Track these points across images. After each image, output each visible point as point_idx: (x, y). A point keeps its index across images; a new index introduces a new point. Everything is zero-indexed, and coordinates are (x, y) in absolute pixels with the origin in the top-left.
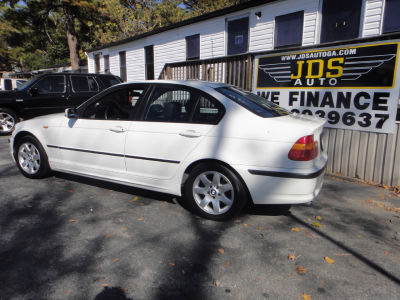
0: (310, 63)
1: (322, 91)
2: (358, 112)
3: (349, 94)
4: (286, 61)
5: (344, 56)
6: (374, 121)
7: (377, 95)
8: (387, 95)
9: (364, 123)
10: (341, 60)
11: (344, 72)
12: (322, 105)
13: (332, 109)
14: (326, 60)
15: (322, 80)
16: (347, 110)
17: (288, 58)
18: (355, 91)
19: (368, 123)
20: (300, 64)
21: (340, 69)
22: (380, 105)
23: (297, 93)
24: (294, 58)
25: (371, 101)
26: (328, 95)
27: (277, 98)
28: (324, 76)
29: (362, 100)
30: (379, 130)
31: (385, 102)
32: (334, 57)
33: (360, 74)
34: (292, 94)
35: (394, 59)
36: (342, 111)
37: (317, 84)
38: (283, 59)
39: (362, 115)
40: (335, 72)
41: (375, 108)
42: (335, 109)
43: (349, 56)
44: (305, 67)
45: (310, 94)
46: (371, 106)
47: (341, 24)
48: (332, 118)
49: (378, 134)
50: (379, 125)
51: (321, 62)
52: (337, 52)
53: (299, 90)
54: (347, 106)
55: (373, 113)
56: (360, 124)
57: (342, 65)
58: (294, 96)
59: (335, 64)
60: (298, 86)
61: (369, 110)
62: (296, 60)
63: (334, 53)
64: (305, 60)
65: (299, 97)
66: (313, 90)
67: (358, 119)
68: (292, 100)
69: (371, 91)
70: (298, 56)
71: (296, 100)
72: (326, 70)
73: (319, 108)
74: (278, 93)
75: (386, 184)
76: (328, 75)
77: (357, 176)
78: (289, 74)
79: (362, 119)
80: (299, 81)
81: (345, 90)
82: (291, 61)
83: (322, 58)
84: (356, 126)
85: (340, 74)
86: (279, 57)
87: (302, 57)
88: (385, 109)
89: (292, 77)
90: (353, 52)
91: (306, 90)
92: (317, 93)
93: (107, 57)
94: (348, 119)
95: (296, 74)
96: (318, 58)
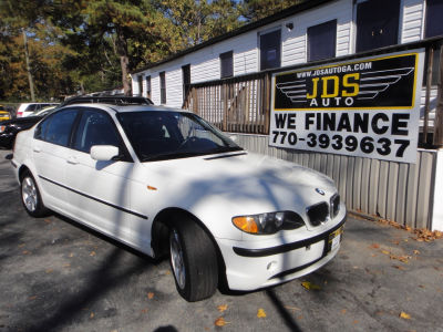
0: (325, 80)
1: (339, 112)
2: (376, 137)
3: (366, 116)
4: (302, 78)
5: (359, 71)
6: (395, 148)
7: (396, 117)
8: (406, 116)
9: (383, 150)
10: (357, 76)
11: (361, 89)
12: (339, 129)
13: (349, 134)
14: (341, 75)
15: (338, 99)
16: (365, 135)
17: (304, 75)
18: (372, 112)
19: (388, 152)
20: (315, 81)
21: (356, 86)
22: (400, 128)
23: (312, 115)
24: (309, 74)
25: (389, 124)
26: (345, 116)
27: (293, 121)
28: (340, 95)
29: (381, 124)
31: (405, 125)
32: (349, 72)
33: (377, 92)
34: (308, 116)
36: (360, 136)
37: (333, 104)
38: (299, 76)
39: (380, 141)
40: (350, 90)
41: (395, 131)
42: (352, 134)
43: (365, 70)
44: (320, 84)
45: (326, 115)
46: (390, 130)
47: (377, 33)
48: (350, 145)
49: (399, 163)
50: (400, 153)
51: (336, 79)
52: (352, 67)
53: (315, 111)
54: (365, 130)
55: (392, 138)
56: (379, 151)
57: (358, 82)
58: (311, 119)
59: (351, 80)
60: (314, 106)
61: (388, 135)
62: (311, 77)
63: (349, 68)
64: (320, 77)
65: (315, 119)
66: (329, 111)
67: (377, 145)
68: (308, 123)
69: (390, 111)
70: (313, 72)
71: (312, 122)
72: (342, 88)
73: (336, 133)
74: (294, 115)
75: (410, 226)
76: (344, 93)
77: (378, 215)
78: (305, 94)
79: (380, 146)
81: (362, 111)
82: (306, 78)
83: (337, 74)
84: (375, 154)
85: (356, 92)
86: (295, 75)
87: (317, 73)
88: (405, 133)
89: (308, 97)
90: (369, 65)
91: (322, 111)
92: (333, 115)
93: (149, 79)
94: (367, 146)
96: (333, 74)
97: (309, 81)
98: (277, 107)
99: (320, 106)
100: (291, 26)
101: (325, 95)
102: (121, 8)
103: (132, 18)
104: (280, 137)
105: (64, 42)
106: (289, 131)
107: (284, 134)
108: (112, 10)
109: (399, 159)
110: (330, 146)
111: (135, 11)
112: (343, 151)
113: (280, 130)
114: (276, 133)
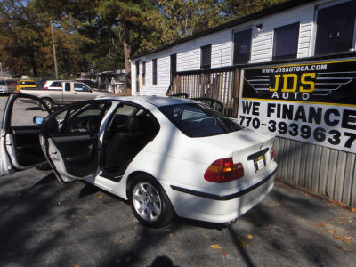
0: (286, 76)
1: (296, 105)
2: (328, 128)
3: (320, 109)
4: (266, 74)
5: (315, 71)
6: (344, 139)
7: (346, 113)
8: (355, 114)
9: (334, 140)
10: (313, 75)
11: (316, 87)
12: (296, 119)
13: (305, 124)
14: (299, 74)
15: (296, 94)
16: (318, 126)
17: (268, 71)
18: (326, 107)
19: (338, 142)
20: (277, 77)
21: (312, 84)
22: (349, 123)
23: (274, 105)
24: (272, 71)
25: (340, 119)
26: (301, 109)
27: (257, 109)
28: (298, 90)
29: (332, 117)
31: (354, 120)
32: (307, 72)
33: (330, 90)
34: (270, 105)
36: (313, 126)
37: (291, 97)
39: (332, 132)
40: (307, 87)
41: (345, 125)
42: (307, 124)
43: (320, 71)
44: (281, 80)
45: (285, 106)
46: (340, 123)
47: (335, 35)
48: (305, 133)
49: (347, 153)
50: (348, 144)
51: (295, 76)
52: (310, 67)
53: (276, 102)
54: (318, 122)
55: (343, 131)
56: (330, 140)
57: (314, 80)
58: (272, 108)
59: (308, 79)
60: (275, 98)
61: (339, 128)
62: (274, 74)
63: (307, 68)
64: (282, 74)
65: (275, 109)
66: (288, 104)
67: (329, 136)
68: (270, 111)
69: (341, 108)
70: (276, 69)
71: (273, 111)
73: (293, 122)
74: (258, 104)
75: (354, 207)
76: (302, 89)
77: (327, 194)
78: (268, 87)
79: (331, 136)
80: (276, 94)
81: (316, 105)
82: (269, 74)
83: (296, 73)
84: (326, 143)
85: (312, 89)
86: (261, 70)
87: (279, 70)
88: (354, 128)
90: (324, 67)
91: (282, 103)
92: (291, 107)
93: (144, 63)
94: (319, 135)
95: (273, 87)
96: (293, 73)
97: (272, 76)
98: (244, 96)
99: (281, 98)
100: (260, 26)
101: (285, 89)
102: (125, 6)
103: (133, 14)
104: (246, 121)
105: (81, 32)
106: (253, 117)
107: (250, 119)
108: (118, 8)
109: (347, 149)
110: (288, 132)
111: (136, 8)
112: (298, 138)
113: (246, 115)
114: (243, 118)
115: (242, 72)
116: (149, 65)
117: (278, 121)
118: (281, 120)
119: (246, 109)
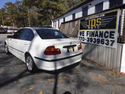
1: (95, 31)
2: (105, 39)
4: (86, 20)
5: (101, 17)
6: (110, 43)
7: (111, 32)
8: (114, 32)
10: (100, 19)
11: (101, 23)
13: (98, 38)
14: (96, 19)
15: (95, 26)
16: (102, 38)
17: (87, 19)
18: (104, 31)
19: (108, 44)
21: (100, 22)
22: (112, 36)
24: (88, 19)
25: (109, 35)
26: (97, 32)
27: (84, 34)
29: (107, 35)
30: (111, 47)
32: (99, 18)
33: (106, 24)
35: (116, 17)
39: (106, 40)
43: (103, 17)
45: (92, 32)
46: (109, 37)
48: (98, 41)
49: (111, 48)
50: (112, 45)
51: (95, 20)
52: (99, 16)
53: (89, 30)
55: (110, 40)
57: (101, 21)
58: (88, 33)
59: (99, 20)
60: (89, 29)
61: (108, 39)
64: (91, 19)
65: (89, 33)
66: (93, 30)
67: (106, 42)
68: (87, 34)
69: (109, 30)
71: (88, 34)
72: (96, 23)
73: (94, 37)
74: (84, 32)
75: (114, 70)
76: (97, 25)
77: (105, 65)
81: (101, 30)
84: (105, 45)
85: (100, 24)
88: (113, 38)
89: (88, 26)
90: (104, 15)
91: (91, 30)
94: (102, 42)
95: (88, 25)
96: (94, 19)
99: (91, 29)
102: (51, 2)
103: (54, 5)
106: (83, 37)
107: (81, 37)
108: (49, 3)
110: (93, 42)
113: (80, 36)
115: (80, 20)
116: (57, 22)
117: (90, 37)
118: (91, 37)
119: (81, 34)
